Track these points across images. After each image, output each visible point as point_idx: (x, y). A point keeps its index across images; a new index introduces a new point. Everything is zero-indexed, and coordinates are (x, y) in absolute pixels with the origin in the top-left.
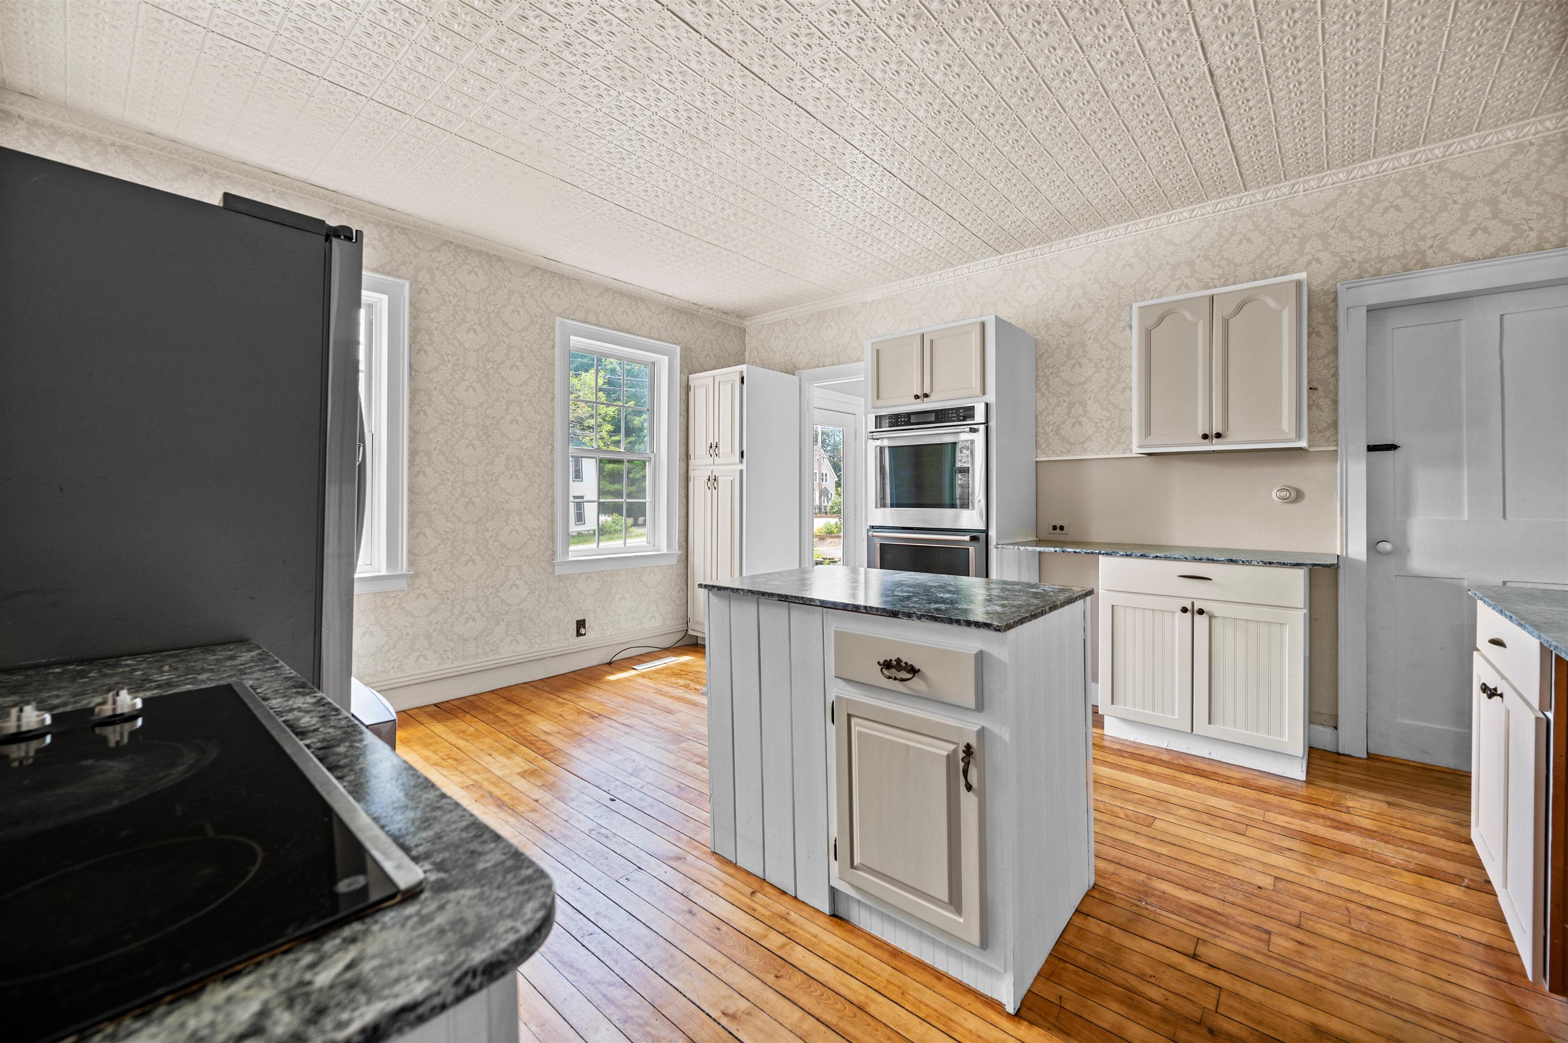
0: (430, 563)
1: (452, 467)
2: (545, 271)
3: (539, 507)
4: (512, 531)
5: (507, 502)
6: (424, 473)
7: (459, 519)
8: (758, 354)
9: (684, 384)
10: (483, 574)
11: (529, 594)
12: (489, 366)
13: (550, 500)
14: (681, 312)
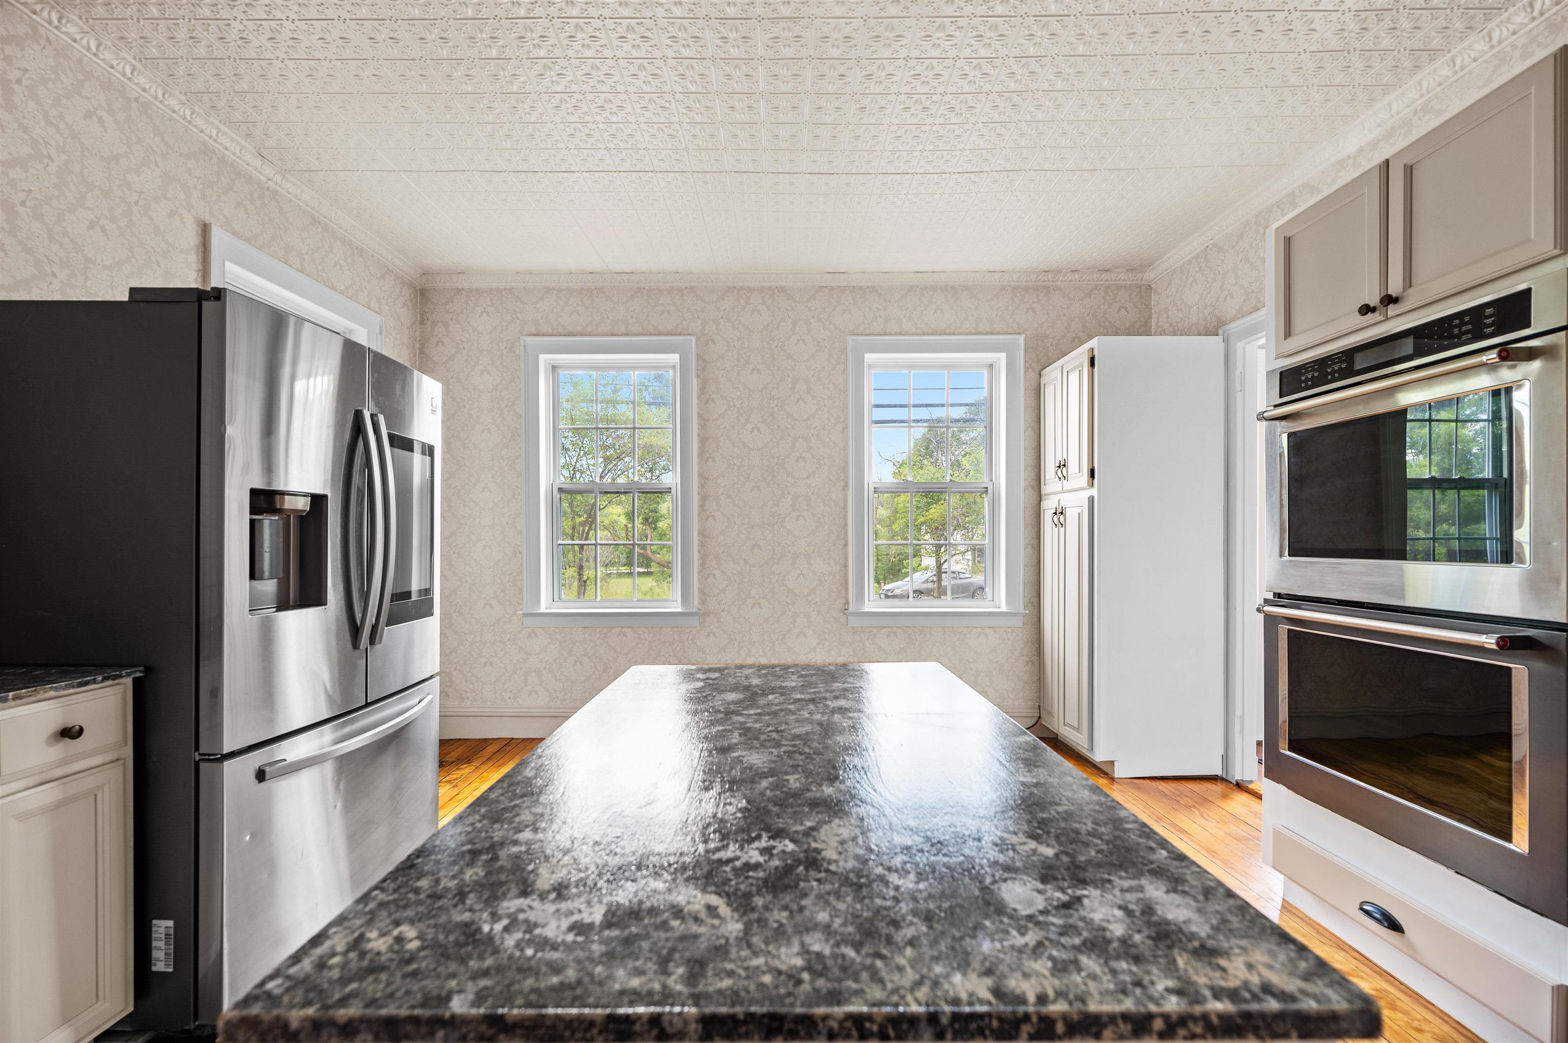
0: (719, 604)
1: (739, 511)
2: (832, 289)
3: (829, 550)
4: (799, 575)
5: (793, 545)
6: (713, 516)
7: (745, 562)
8: (1168, 317)
9: (1034, 384)
10: (769, 618)
11: (818, 644)
12: (773, 404)
13: (843, 542)
14: (1026, 289)
